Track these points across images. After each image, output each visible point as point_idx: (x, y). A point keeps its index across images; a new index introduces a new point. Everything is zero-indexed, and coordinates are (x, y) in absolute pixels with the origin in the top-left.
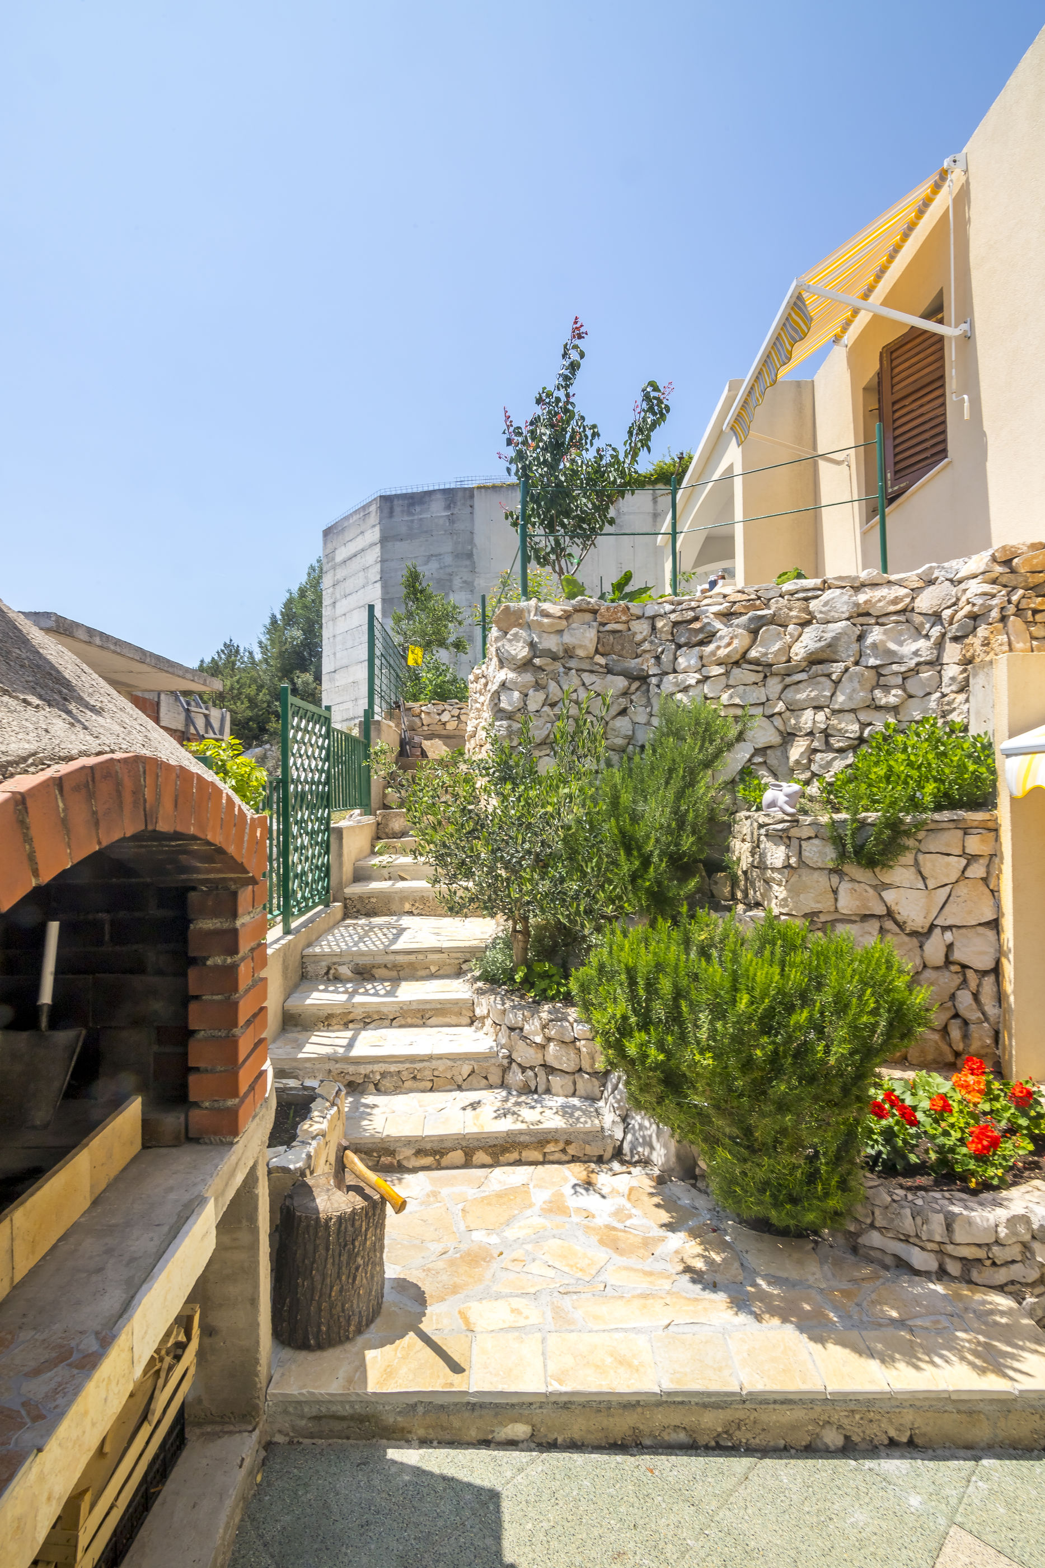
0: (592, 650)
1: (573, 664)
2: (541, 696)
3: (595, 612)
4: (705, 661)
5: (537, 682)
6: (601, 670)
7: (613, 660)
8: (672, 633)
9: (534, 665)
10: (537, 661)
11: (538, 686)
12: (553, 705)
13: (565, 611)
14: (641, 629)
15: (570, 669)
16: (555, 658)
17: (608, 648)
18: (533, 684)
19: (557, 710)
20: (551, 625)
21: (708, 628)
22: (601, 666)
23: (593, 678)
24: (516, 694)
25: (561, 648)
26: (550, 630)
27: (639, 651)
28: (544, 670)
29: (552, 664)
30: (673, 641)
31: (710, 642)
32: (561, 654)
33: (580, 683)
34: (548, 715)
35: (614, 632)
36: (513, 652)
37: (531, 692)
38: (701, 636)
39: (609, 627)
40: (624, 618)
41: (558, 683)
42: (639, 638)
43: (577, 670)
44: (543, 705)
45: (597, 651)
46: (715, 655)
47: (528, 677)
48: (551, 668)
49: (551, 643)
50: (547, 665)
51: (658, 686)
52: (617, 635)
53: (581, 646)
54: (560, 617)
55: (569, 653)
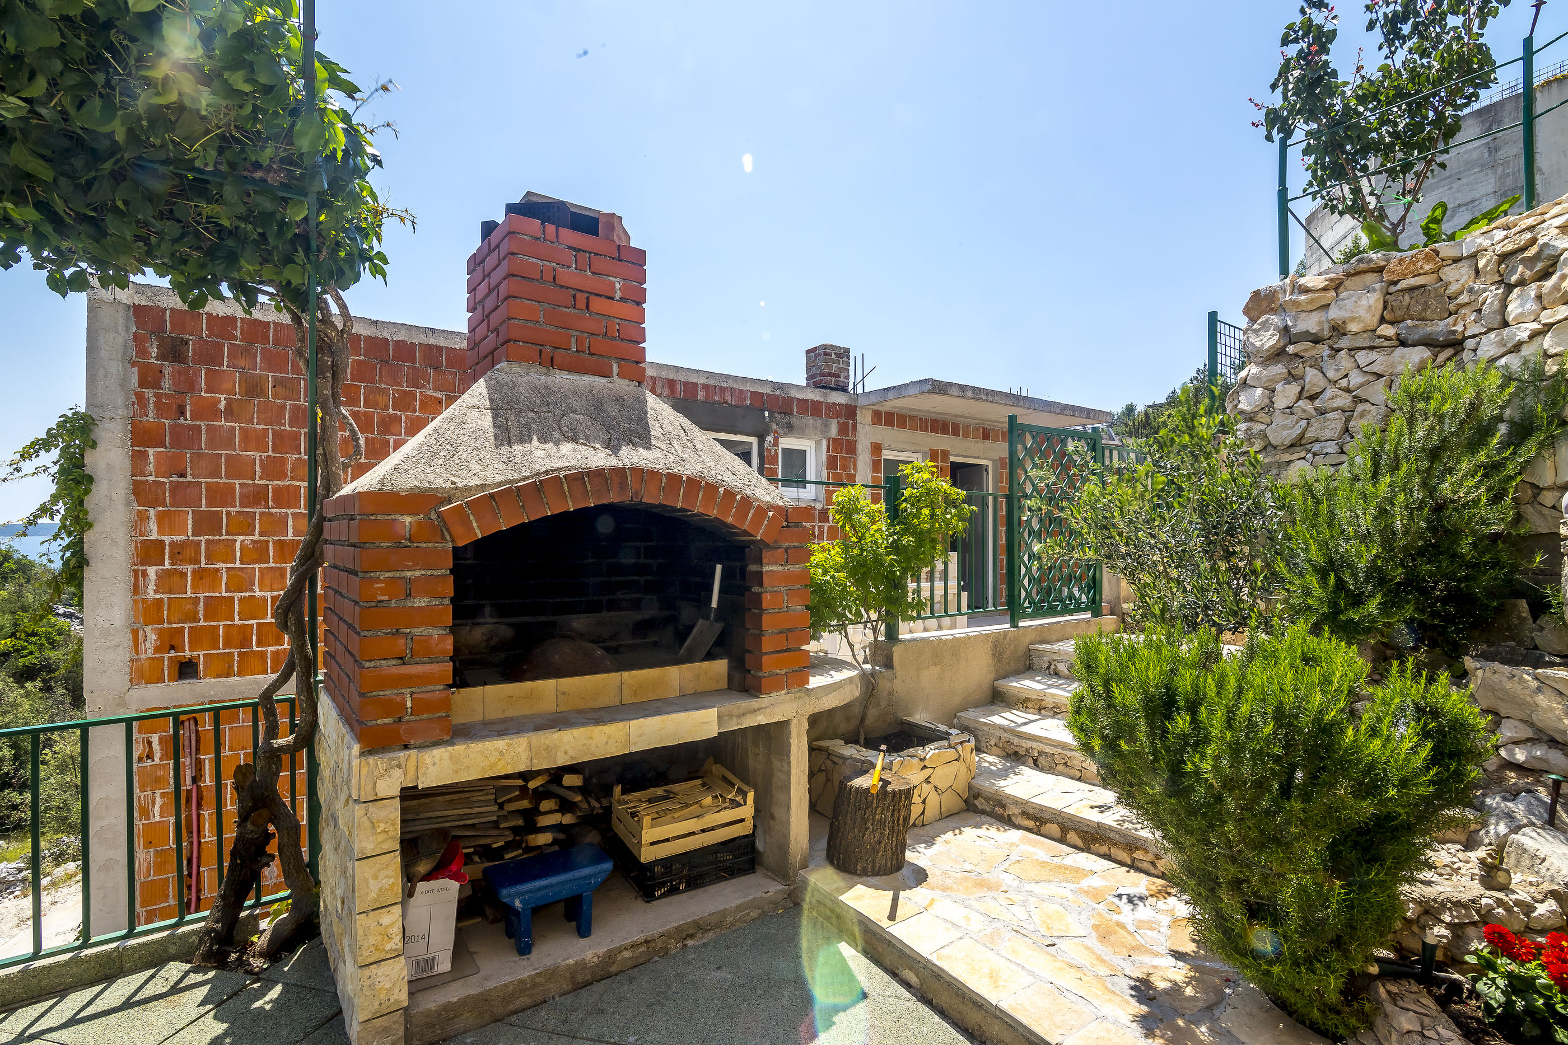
0: (1376, 319)
1: (1344, 343)
2: (1294, 389)
3: (1380, 270)
4: (1545, 302)
5: (1290, 373)
6: (1386, 343)
7: (1408, 327)
8: (1499, 271)
9: (1287, 353)
10: (1290, 349)
11: (1291, 377)
12: (1312, 398)
13: (1331, 280)
14: (1457, 276)
15: (1338, 350)
16: (1317, 340)
17: (1399, 313)
18: (1284, 376)
19: (1317, 403)
20: (1312, 301)
21: (1547, 252)
22: (1387, 338)
23: (1373, 355)
24: (1259, 391)
25: (1326, 327)
26: (1310, 308)
27: (1452, 307)
28: (1302, 357)
29: (1313, 348)
30: (1500, 282)
31: (1552, 274)
32: (1327, 334)
33: (1354, 365)
34: (1304, 411)
35: (1412, 289)
36: (1258, 344)
37: (1279, 387)
38: (1539, 266)
39: (1401, 285)
40: (1427, 267)
41: (1321, 370)
42: (1453, 289)
43: (1350, 350)
44: (1299, 398)
45: (1382, 320)
46: (1559, 290)
47: (1279, 369)
48: (1313, 353)
49: (1310, 323)
50: (1306, 350)
51: (1475, 350)
52: (1416, 292)
53: (1353, 319)
54: (1324, 289)
55: (1338, 330)
